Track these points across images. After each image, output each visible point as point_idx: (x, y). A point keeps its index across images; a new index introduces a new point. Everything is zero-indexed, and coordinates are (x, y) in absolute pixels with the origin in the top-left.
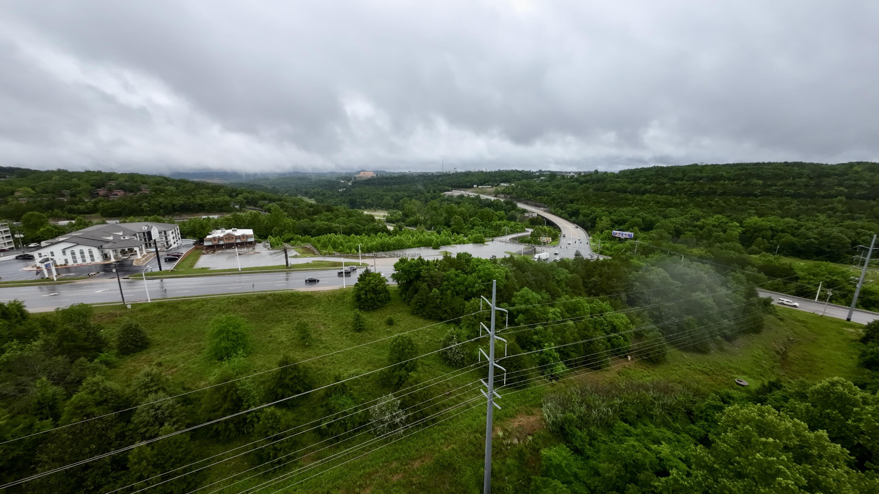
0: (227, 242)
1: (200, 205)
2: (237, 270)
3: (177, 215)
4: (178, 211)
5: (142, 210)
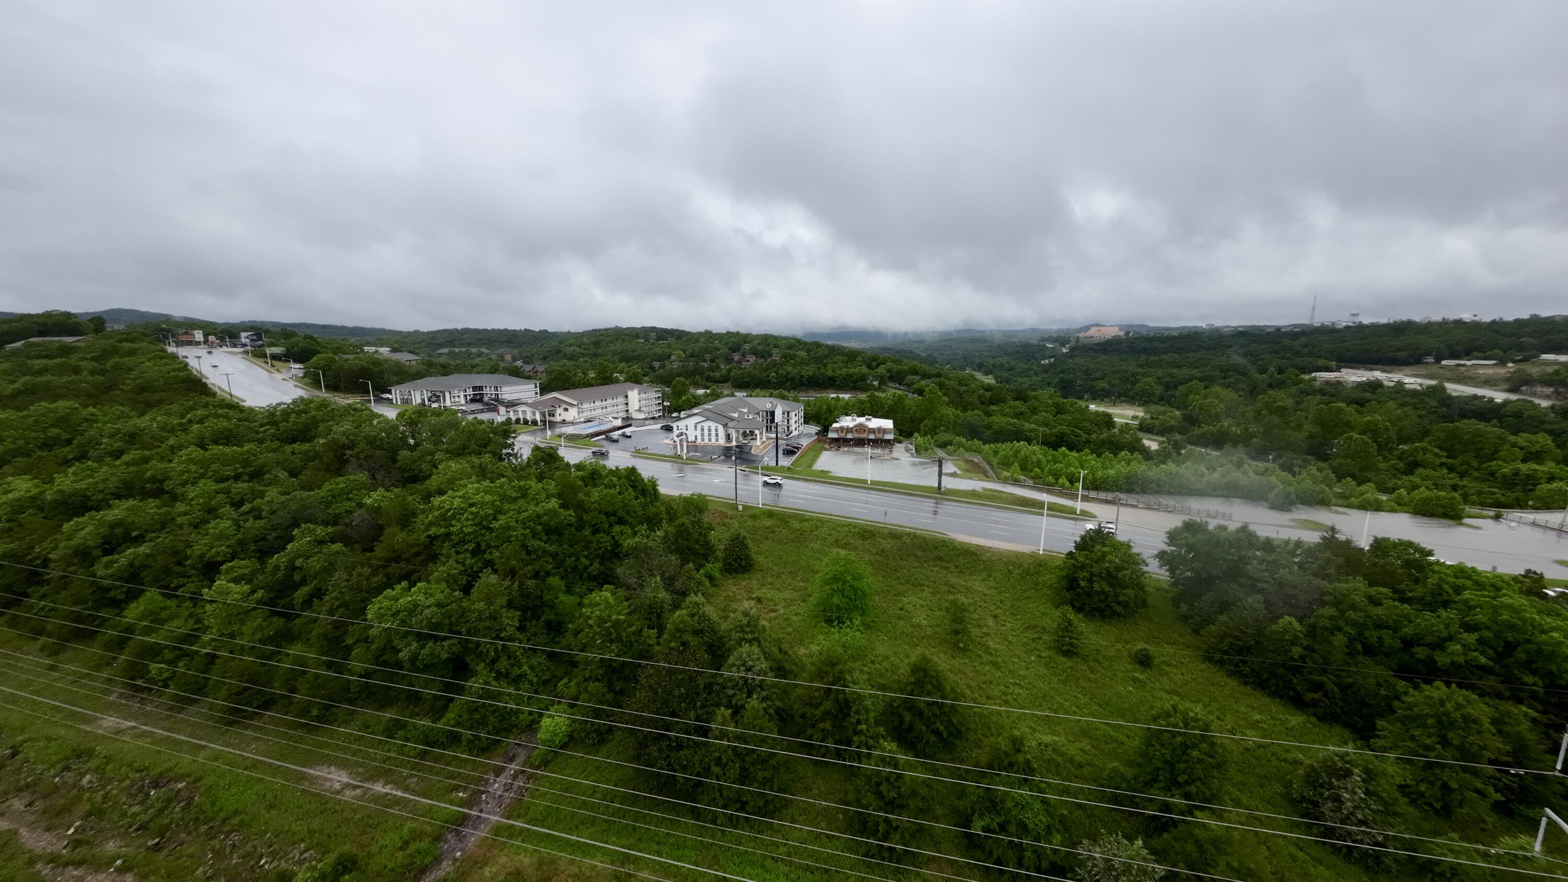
0: (856, 436)
1: (831, 379)
2: (865, 482)
3: (802, 391)
4: (805, 385)
5: (769, 382)
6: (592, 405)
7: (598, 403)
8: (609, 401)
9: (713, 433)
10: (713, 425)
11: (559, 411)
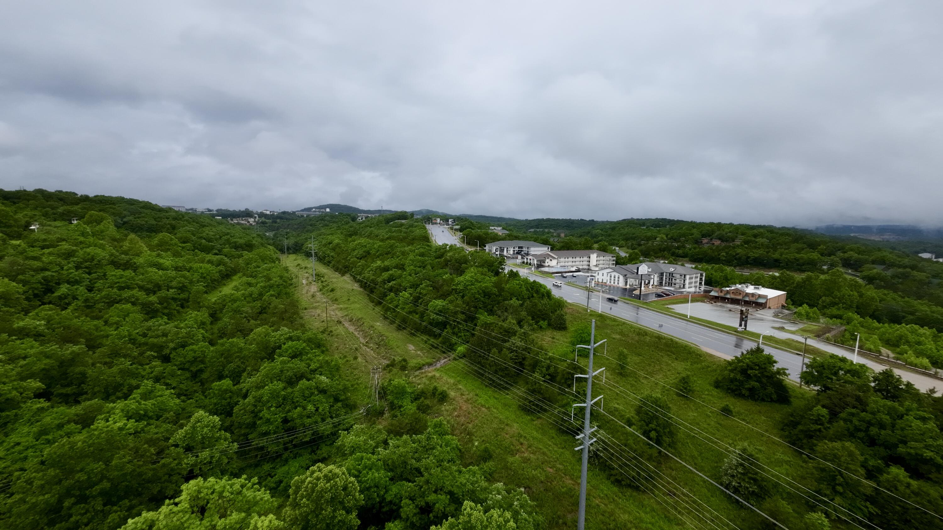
6: (566, 259)
7: (570, 259)
8: (578, 259)
9: (616, 279)
10: (617, 275)
11: (547, 260)
